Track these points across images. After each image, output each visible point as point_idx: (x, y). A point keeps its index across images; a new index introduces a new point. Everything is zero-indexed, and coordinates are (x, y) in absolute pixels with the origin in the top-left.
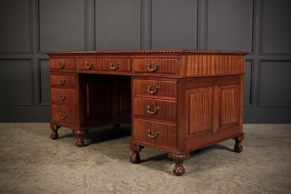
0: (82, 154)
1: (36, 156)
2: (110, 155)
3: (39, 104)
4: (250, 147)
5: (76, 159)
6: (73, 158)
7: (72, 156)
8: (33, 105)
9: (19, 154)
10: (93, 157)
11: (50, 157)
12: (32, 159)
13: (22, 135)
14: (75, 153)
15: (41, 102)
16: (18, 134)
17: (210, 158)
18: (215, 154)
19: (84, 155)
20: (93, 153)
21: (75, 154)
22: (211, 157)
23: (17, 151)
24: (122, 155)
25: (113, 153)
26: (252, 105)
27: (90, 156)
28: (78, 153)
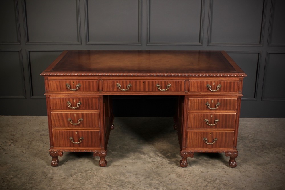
0: (79, 178)
1: (32, 183)
2: (107, 180)
3: (31, 97)
4: (250, 166)
5: (73, 188)
6: (70, 185)
7: (69, 183)
8: (24, 98)
9: (15, 179)
10: (90, 184)
11: (47, 185)
12: (29, 187)
13: (16, 141)
14: (71, 176)
15: (33, 95)
16: (12, 140)
17: (208, 187)
18: (213, 179)
19: (81, 181)
20: (90, 175)
21: (71, 178)
22: (209, 185)
23: (12, 172)
24: (120, 181)
25: (110, 177)
26: (256, 99)
27: (87, 182)
28: (74, 176)
